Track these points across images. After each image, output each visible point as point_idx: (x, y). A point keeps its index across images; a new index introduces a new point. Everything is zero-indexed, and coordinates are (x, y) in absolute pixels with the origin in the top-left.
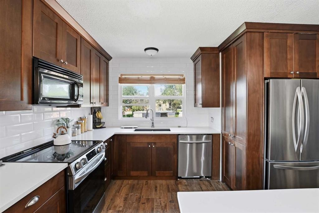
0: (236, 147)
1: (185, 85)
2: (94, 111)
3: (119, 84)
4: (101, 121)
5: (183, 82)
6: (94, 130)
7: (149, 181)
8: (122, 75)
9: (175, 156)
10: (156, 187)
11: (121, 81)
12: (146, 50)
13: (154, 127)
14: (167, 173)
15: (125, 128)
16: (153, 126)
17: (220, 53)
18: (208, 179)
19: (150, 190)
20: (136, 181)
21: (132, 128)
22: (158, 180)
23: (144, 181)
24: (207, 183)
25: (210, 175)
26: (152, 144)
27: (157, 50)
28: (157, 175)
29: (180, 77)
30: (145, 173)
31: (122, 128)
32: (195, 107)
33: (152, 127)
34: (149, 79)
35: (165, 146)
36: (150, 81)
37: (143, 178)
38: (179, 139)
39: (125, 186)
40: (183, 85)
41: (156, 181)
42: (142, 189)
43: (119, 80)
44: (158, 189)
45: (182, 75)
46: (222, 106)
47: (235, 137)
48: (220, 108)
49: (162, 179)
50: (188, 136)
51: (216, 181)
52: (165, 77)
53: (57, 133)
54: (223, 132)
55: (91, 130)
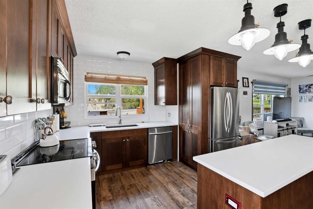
0: (192, 134)
1: (147, 86)
2: (56, 110)
3: (85, 82)
4: (64, 121)
5: (146, 83)
6: (61, 130)
7: (123, 172)
8: (88, 73)
9: (146, 147)
10: (132, 176)
11: (88, 79)
12: (118, 53)
13: (121, 124)
14: (139, 162)
15: (94, 126)
16: (120, 122)
17: (178, 64)
18: (169, 161)
19: (128, 178)
20: (111, 175)
21: (101, 126)
22: (131, 170)
23: (119, 173)
24: (169, 164)
25: (171, 158)
26: (126, 138)
27: (129, 54)
28: (131, 165)
29: (143, 79)
30: (119, 166)
31: (91, 126)
32: (155, 105)
33: (119, 124)
34: (114, 79)
35: (138, 139)
36: (117, 82)
37: (117, 170)
38: (149, 132)
39: (102, 181)
40: (145, 86)
41: (130, 171)
42: (121, 180)
43: (85, 78)
44: (135, 176)
45: (145, 78)
46: (179, 104)
47: (191, 126)
48: (178, 106)
49: (134, 168)
50: (156, 129)
51: (176, 162)
52: (130, 78)
53: (45, 133)
54: (181, 123)
55: (58, 131)
